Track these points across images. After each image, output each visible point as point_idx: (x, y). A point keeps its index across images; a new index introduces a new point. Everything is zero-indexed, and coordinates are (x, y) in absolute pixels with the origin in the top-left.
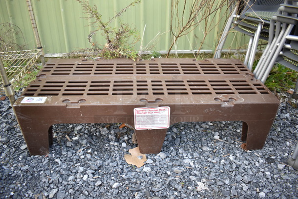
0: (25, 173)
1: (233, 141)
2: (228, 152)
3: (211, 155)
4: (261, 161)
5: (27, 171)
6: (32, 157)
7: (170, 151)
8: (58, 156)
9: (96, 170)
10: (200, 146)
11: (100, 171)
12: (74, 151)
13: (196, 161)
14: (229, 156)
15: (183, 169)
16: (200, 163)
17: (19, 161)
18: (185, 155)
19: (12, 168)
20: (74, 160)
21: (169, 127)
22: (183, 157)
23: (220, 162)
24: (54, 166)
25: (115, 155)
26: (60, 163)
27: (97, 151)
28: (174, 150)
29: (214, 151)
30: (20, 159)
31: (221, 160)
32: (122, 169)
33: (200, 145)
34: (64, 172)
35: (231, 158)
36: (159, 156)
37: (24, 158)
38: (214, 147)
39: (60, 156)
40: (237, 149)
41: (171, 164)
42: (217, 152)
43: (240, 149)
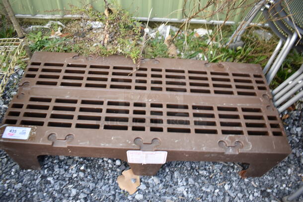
0: (19, 193)
1: (232, 165)
2: (225, 179)
3: (206, 182)
4: (256, 194)
5: (20, 190)
6: (24, 171)
7: (165, 174)
8: (50, 172)
9: (88, 194)
10: (197, 168)
11: (92, 194)
12: (67, 167)
13: (189, 189)
14: (225, 184)
15: (176, 199)
16: (194, 192)
17: (11, 177)
18: (179, 181)
19: (6, 185)
20: (67, 179)
21: (165, 163)
22: (177, 182)
23: (214, 192)
24: (47, 185)
25: (108, 175)
26: (52, 182)
27: (90, 167)
28: (169, 173)
29: (211, 176)
30: (12, 173)
31: (215, 189)
32: (114, 195)
33: (197, 166)
34: (56, 195)
35: (227, 187)
36: (153, 180)
37: (16, 172)
38: (211, 170)
39: (53, 172)
40: (235, 174)
41: (164, 191)
42: (213, 177)
43: (237, 175)
